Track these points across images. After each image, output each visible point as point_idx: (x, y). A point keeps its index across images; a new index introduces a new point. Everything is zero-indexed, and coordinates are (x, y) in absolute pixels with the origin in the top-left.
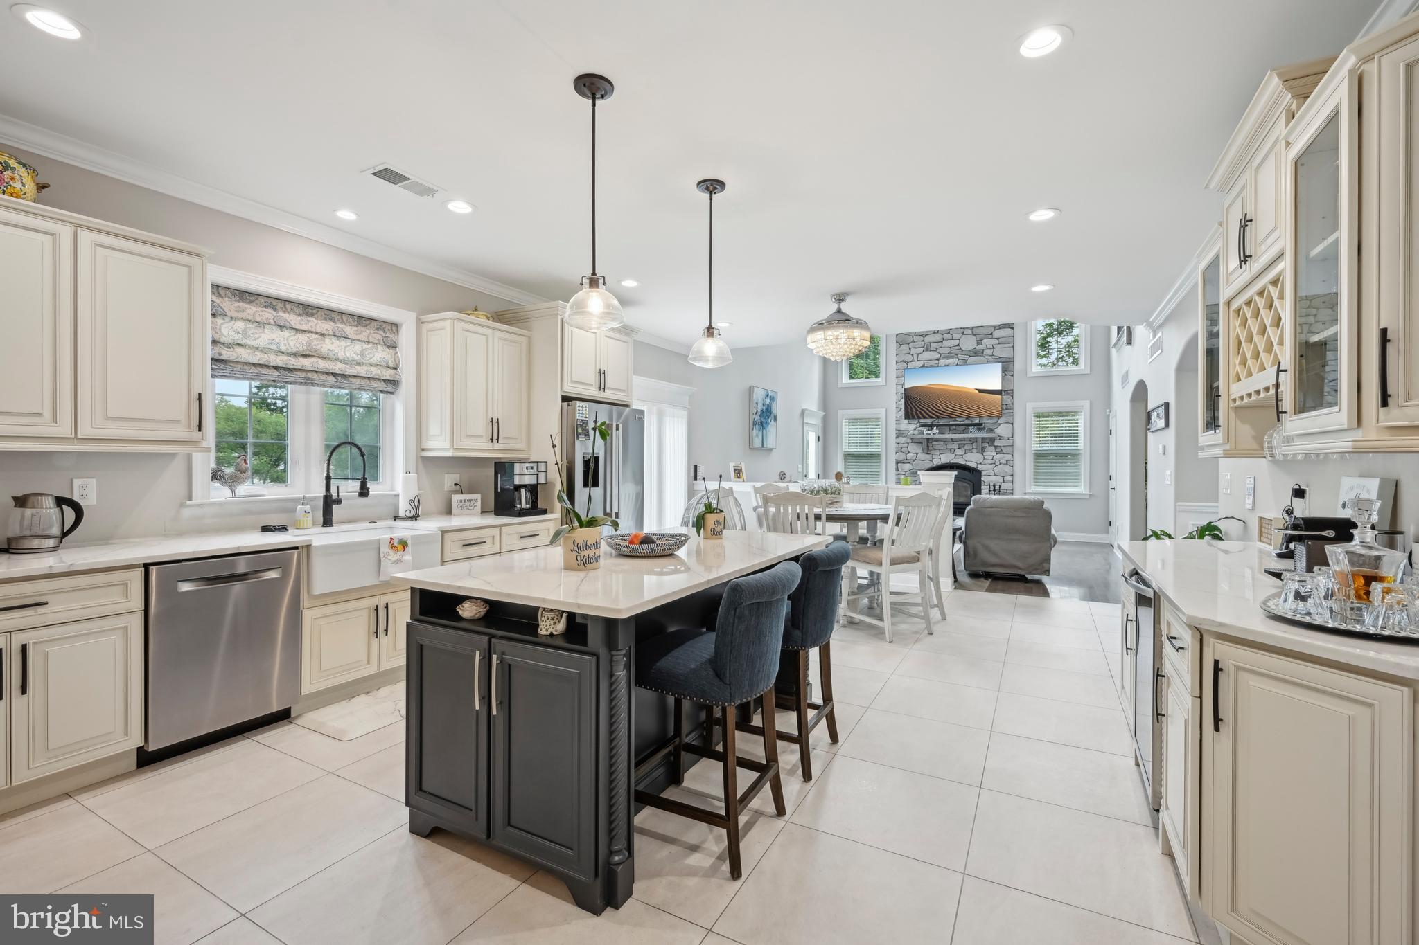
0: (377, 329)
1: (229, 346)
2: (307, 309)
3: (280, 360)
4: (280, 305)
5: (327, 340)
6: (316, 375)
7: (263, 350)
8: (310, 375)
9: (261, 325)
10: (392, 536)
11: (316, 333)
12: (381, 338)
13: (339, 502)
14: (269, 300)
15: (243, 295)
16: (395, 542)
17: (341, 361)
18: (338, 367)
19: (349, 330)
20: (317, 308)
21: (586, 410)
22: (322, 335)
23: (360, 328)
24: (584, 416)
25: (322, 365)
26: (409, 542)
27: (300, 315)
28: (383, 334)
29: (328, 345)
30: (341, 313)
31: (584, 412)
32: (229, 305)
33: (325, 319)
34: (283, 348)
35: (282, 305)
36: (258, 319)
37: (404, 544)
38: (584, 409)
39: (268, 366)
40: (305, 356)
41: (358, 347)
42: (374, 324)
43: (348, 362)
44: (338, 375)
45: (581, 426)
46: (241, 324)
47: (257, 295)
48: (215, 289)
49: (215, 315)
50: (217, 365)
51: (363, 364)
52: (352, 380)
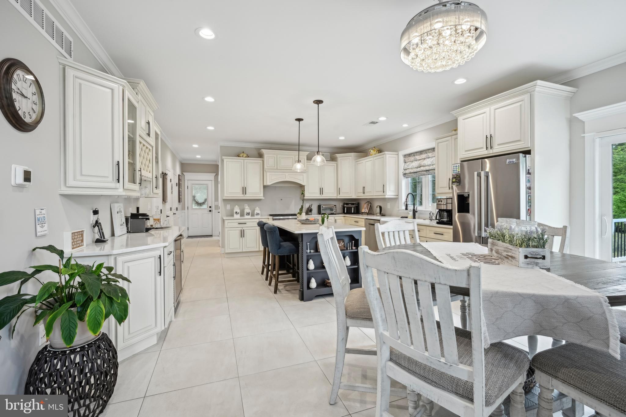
1: (406, 169)
2: (421, 152)
3: (412, 171)
4: (415, 154)
5: (425, 160)
7: (412, 168)
8: (420, 173)
9: (412, 161)
11: (423, 159)
13: (417, 212)
15: (410, 155)
18: (427, 168)
20: (423, 151)
21: (459, 168)
22: (424, 159)
24: (457, 171)
25: (422, 168)
27: (419, 155)
30: (428, 150)
31: (457, 169)
32: (406, 159)
33: (425, 154)
34: (414, 167)
35: (416, 154)
38: (457, 167)
40: (420, 167)
43: (429, 166)
44: (426, 171)
45: (455, 177)
46: (408, 163)
47: (411, 154)
48: (405, 156)
49: (405, 163)
50: (404, 175)
51: (433, 165)
52: (430, 171)
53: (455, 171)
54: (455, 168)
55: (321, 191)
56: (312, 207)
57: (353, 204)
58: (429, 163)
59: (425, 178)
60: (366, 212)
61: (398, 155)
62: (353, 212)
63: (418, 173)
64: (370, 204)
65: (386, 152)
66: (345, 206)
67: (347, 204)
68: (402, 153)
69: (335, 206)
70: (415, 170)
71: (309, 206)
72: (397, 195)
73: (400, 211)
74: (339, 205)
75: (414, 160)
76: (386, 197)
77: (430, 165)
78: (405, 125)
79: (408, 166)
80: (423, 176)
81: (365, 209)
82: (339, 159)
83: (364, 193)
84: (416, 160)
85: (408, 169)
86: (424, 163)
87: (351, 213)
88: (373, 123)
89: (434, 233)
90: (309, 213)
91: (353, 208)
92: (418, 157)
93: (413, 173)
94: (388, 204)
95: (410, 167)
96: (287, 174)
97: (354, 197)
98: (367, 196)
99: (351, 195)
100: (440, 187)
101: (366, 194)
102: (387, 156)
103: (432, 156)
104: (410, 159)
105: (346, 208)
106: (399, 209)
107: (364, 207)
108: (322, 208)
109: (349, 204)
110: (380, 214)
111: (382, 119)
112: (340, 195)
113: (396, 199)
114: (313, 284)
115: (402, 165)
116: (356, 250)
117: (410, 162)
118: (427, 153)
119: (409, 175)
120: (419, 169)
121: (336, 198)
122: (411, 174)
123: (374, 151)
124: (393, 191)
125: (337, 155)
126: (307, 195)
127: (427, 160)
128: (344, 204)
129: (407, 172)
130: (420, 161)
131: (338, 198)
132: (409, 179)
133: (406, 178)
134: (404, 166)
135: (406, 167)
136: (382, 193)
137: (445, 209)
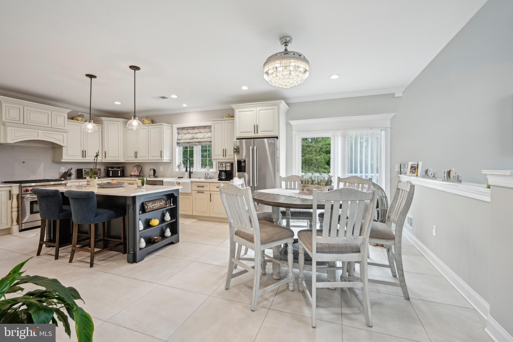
0: (208, 128)
1: (180, 140)
2: (194, 128)
3: (186, 141)
4: (188, 129)
5: (198, 134)
6: (194, 143)
7: (185, 139)
8: (193, 143)
9: (186, 134)
10: (177, 181)
11: (195, 133)
12: (209, 130)
13: (192, 173)
14: (187, 128)
15: (183, 128)
16: (178, 183)
17: (200, 139)
18: (200, 140)
19: (202, 130)
20: (196, 127)
22: (197, 133)
23: (204, 129)
24: (237, 145)
25: (195, 140)
26: (181, 183)
27: (192, 130)
28: (210, 129)
29: (196, 136)
30: (201, 127)
31: (237, 144)
32: (180, 131)
33: (197, 129)
34: (188, 138)
36: (185, 133)
37: (179, 183)
38: (237, 142)
39: (185, 143)
40: (193, 139)
41: (204, 134)
42: (208, 127)
43: (200, 138)
44: (198, 142)
45: (236, 149)
46: (182, 135)
47: (185, 128)
48: (178, 129)
49: (178, 134)
50: (178, 144)
51: (204, 138)
52: (202, 143)
53: (235, 145)
54: (236, 143)
55: (84, 154)
56: (71, 171)
57: (119, 168)
58: (201, 137)
59: (197, 147)
60: (136, 174)
61: (172, 127)
62: (119, 175)
63: (191, 143)
64: (141, 168)
65: (164, 124)
66: (110, 169)
67: (112, 168)
68: (175, 126)
69: (100, 169)
70: (189, 141)
71: (68, 170)
72: (171, 160)
73: (173, 173)
74: (102, 168)
75: (187, 133)
76: (164, 161)
77: (202, 138)
78: (185, 105)
79: (182, 137)
80: (195, 146)
81: (135, 171)
82: (105, 123)
83: (136, 156)
84: (189, 133)
85: (182, 139)
86: (197, 136)
87: (118, 177)
88: (164, 98)
89: (217, 187)
90: (68, 178)
91: (119, 171)
92: (191, 131)
93: (186, 143)
94: (161, 167)
95: (184, 138)
96: (40, 132)
97: (122, 160)
98: (139, 160)
99: (119, 159)
100: (216, 155)
101: (138, 159)
102: (165, 126)
103: (203, 132)
104: (183, 132)
105: (111, 171)
106: (173, 171)
107: (134, 170)
108: (84, 172)
109: (114, 167)
110: (154, 176)
111: (174, 96)
112: (106, 159)
113: (170, 163)
114: (143, 244)
115: (176, 136)
116: (175, 206)
117: (184, 134)
118: (199, 129)
119: (183, 144)
120: (192, 141)
121: (101, 161)
122: (185, 144)
123: (148, 121)
124: (169, 156)
125: (103, 118)
126: (65, 158)
127: (199, 134)
128: (108, 167)
129: (181, 141)
130: (193, 135)
131: (104, 161)
132: (182, 147)
133: (179, 146)
134: (178, 137)
135: (180, 137)
136: (159, 158)
137: (225, 170)
